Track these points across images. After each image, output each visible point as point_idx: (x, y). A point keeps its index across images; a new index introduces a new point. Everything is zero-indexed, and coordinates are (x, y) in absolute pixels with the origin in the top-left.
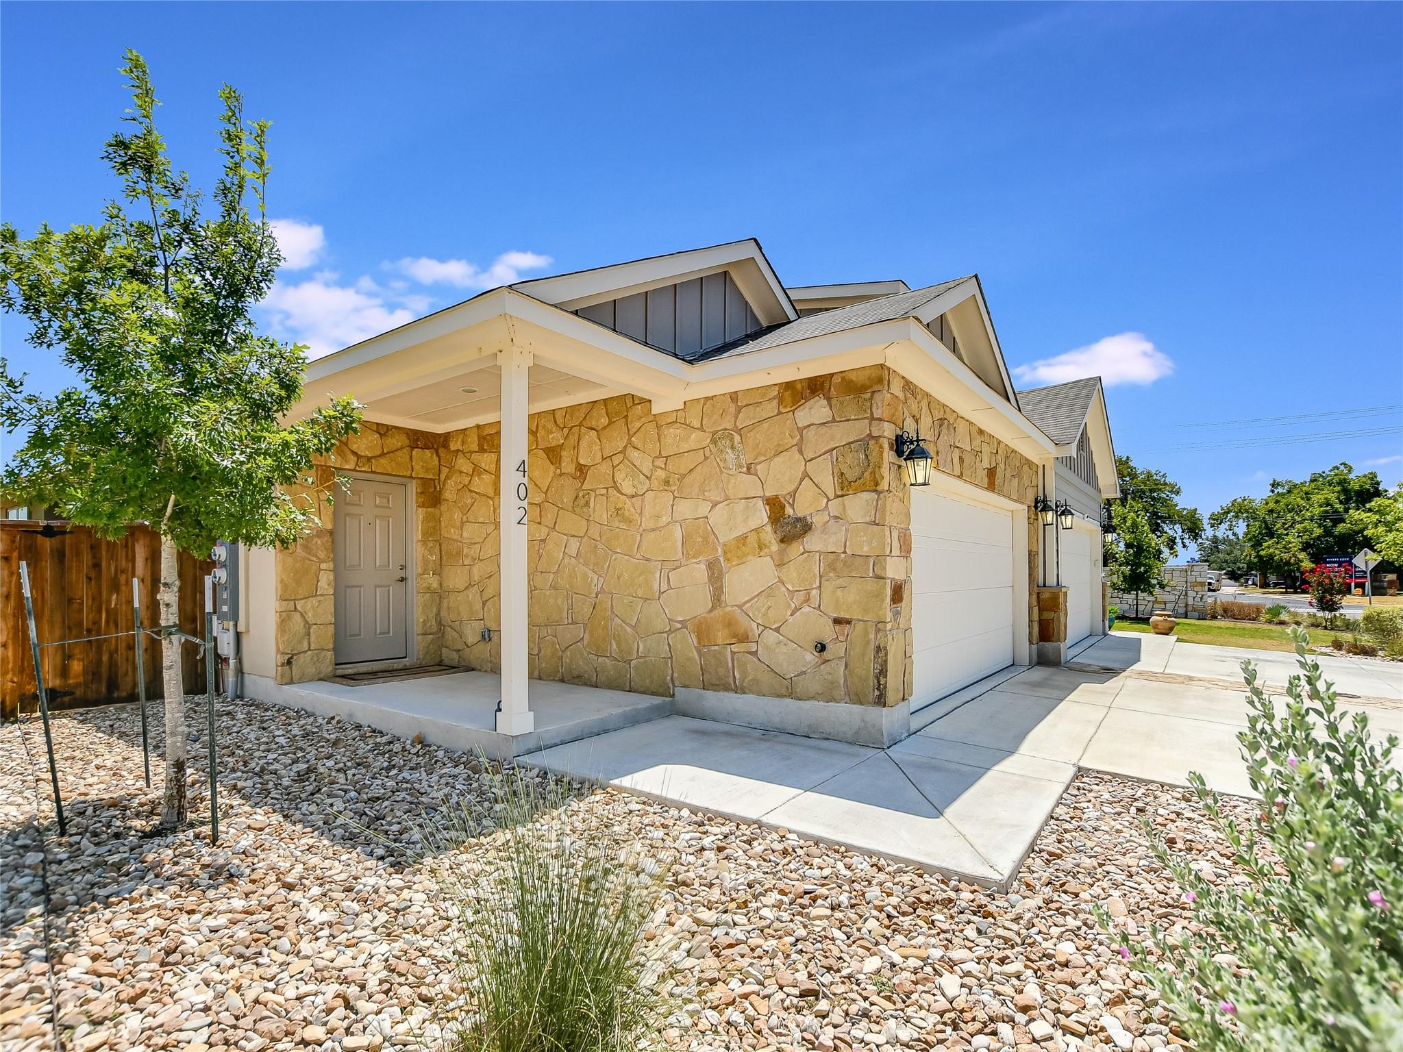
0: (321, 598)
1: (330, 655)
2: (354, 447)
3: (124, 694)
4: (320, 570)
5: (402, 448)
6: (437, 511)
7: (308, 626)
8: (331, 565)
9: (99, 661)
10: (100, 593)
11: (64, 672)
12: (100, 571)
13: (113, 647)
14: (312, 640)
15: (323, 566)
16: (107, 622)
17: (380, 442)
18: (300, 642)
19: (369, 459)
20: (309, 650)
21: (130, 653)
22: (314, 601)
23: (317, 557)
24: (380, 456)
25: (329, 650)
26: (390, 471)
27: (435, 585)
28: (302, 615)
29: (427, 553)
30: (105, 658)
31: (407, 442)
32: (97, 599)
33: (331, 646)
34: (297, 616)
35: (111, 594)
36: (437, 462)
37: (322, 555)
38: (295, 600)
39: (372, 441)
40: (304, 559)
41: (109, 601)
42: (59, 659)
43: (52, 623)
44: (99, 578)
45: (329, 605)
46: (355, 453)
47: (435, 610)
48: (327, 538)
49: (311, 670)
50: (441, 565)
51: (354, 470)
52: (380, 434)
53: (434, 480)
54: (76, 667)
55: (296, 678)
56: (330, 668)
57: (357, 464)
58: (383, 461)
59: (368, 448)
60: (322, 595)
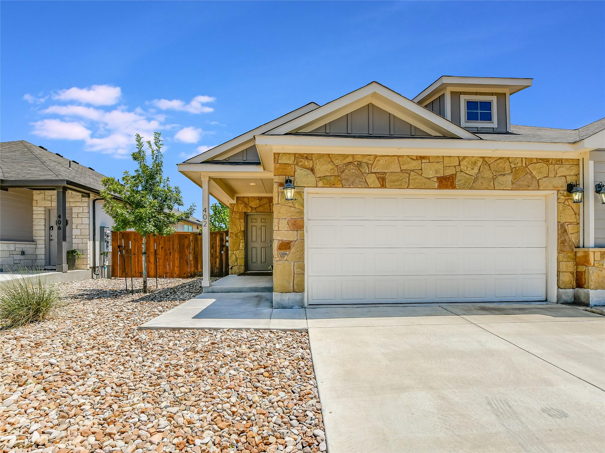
0: (240, 251)
1: (243, 267)
2: (251, 205)
3: (214, 275)
4: (240, 242)
5: (266, 203)
7: (237, 258)
8: (244, 241)
14: (238, 262)
15: (241, 241)
17: (259, 203)
18: (235, 263)
19: (256, 208)
20: (237, 265)
22: (238, 251)
23: (239, 239)
24: (259, 207)
26: (262, 211)
28: (235, 255)
31: (268, 201)
33: (243, 265)
34: (234, 255)
37: (241, 238)
38: (233, 251)
39: (257, 203)
40: (236, 239)
45: (243, 252)
46: (251, 207)
48: (242, 233)
49: (238, 271)
51: (251, 212)
52: (259, 200)
55: (233, 273)
56: (243, 271)
57: (251, 210)
58: (260, 208)
59: (255, 205)
60: (241, 250)
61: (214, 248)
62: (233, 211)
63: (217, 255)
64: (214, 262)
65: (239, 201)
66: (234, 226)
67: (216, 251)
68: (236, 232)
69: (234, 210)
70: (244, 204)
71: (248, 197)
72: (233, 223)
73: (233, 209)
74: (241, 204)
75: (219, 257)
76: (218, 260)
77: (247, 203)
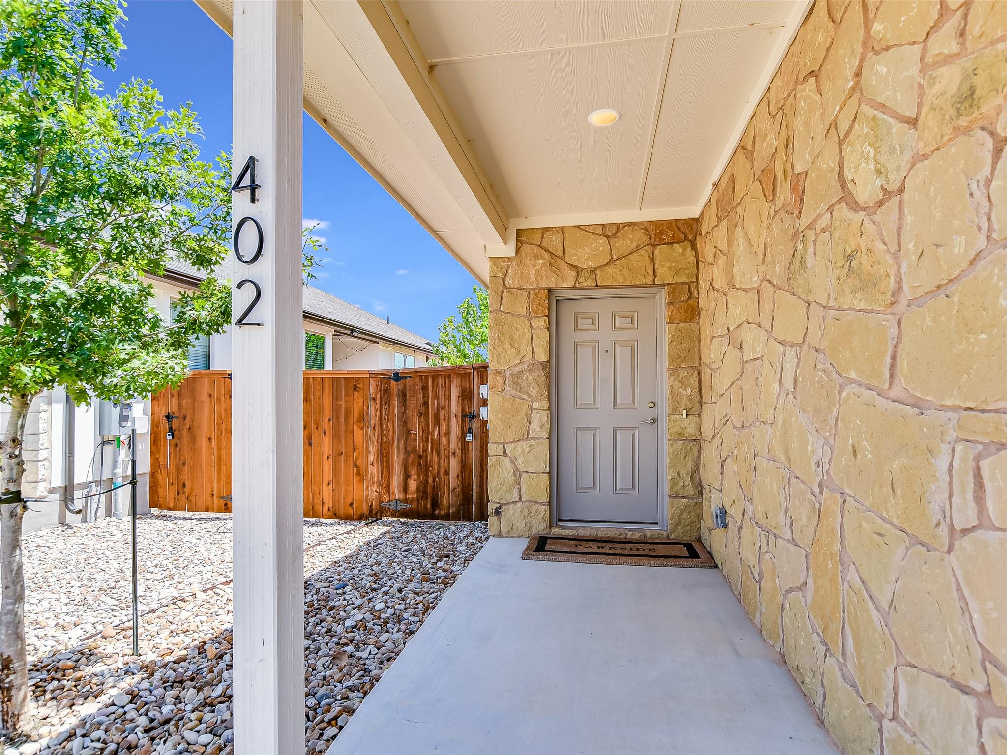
0: (533, 442)
1: (543, 510)
2: (573, 261)
3: (442, 512)
4: (532, 409)
5: (638, 248)
6: (694, 326)
7: (518, 475)
8: (546, 405)
9: (427, 482)
10: (427, 426)
11: (405, 489)
12: (427, 407)
13: (435, 471)
14: (523, 490)
15: (536, 405)
16: (432, 450)
17: (607, 248)
18: (510, 491)
19: (593, 271)
20: (520, 500)
21: (447, 478)
22: (524, 445)
23: (529, 395)
24: (607, 264)
25: (542, 504)
26: (621, 281)
27: (691, 430)
28: (512, 461)
29: (677, 385)
30: (430, 480)
31: (645, 239)
32: (425, 430)
33: (545, 499)
34: (507, 462)
35: (435, 428)
36: (692, 259)
37: (534, 392)
38: (505, 443)
39: (596, 248)
40: (515, 397)
41: (433, 433)
42: (402, 477)
43: (398, 448)
44: (427, 414)
45: (543, 450)
46: (573, 267)
47: (690, 465)
48: (539, 373)
49: (522, 529)
50: (701, 402)
51: (574, 288)
52: (607, 237)
53: (689, 284)
54: (413, 485)
55: (504, 533)
57: (576, 280)
58: (610, 270)
59: (590, 258)
60: (534, 439)
61: (442, 422)
62: (504, 286)
63: (452, 446)
64: (442, 471)
65: (528, 246)
66: (507, 346)
67: (448, 434)
68: (517, 369)
69: (509, 282)
70: (547, 256)
71: (562, 228)
72: (503, 334)
73: (504, 280)
74: (536, 257)
75: (458, 453)
76: (454, 463)
77: (560, 253)
